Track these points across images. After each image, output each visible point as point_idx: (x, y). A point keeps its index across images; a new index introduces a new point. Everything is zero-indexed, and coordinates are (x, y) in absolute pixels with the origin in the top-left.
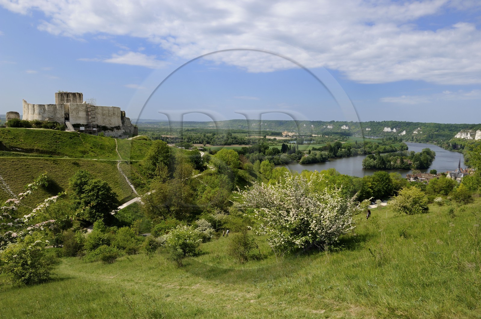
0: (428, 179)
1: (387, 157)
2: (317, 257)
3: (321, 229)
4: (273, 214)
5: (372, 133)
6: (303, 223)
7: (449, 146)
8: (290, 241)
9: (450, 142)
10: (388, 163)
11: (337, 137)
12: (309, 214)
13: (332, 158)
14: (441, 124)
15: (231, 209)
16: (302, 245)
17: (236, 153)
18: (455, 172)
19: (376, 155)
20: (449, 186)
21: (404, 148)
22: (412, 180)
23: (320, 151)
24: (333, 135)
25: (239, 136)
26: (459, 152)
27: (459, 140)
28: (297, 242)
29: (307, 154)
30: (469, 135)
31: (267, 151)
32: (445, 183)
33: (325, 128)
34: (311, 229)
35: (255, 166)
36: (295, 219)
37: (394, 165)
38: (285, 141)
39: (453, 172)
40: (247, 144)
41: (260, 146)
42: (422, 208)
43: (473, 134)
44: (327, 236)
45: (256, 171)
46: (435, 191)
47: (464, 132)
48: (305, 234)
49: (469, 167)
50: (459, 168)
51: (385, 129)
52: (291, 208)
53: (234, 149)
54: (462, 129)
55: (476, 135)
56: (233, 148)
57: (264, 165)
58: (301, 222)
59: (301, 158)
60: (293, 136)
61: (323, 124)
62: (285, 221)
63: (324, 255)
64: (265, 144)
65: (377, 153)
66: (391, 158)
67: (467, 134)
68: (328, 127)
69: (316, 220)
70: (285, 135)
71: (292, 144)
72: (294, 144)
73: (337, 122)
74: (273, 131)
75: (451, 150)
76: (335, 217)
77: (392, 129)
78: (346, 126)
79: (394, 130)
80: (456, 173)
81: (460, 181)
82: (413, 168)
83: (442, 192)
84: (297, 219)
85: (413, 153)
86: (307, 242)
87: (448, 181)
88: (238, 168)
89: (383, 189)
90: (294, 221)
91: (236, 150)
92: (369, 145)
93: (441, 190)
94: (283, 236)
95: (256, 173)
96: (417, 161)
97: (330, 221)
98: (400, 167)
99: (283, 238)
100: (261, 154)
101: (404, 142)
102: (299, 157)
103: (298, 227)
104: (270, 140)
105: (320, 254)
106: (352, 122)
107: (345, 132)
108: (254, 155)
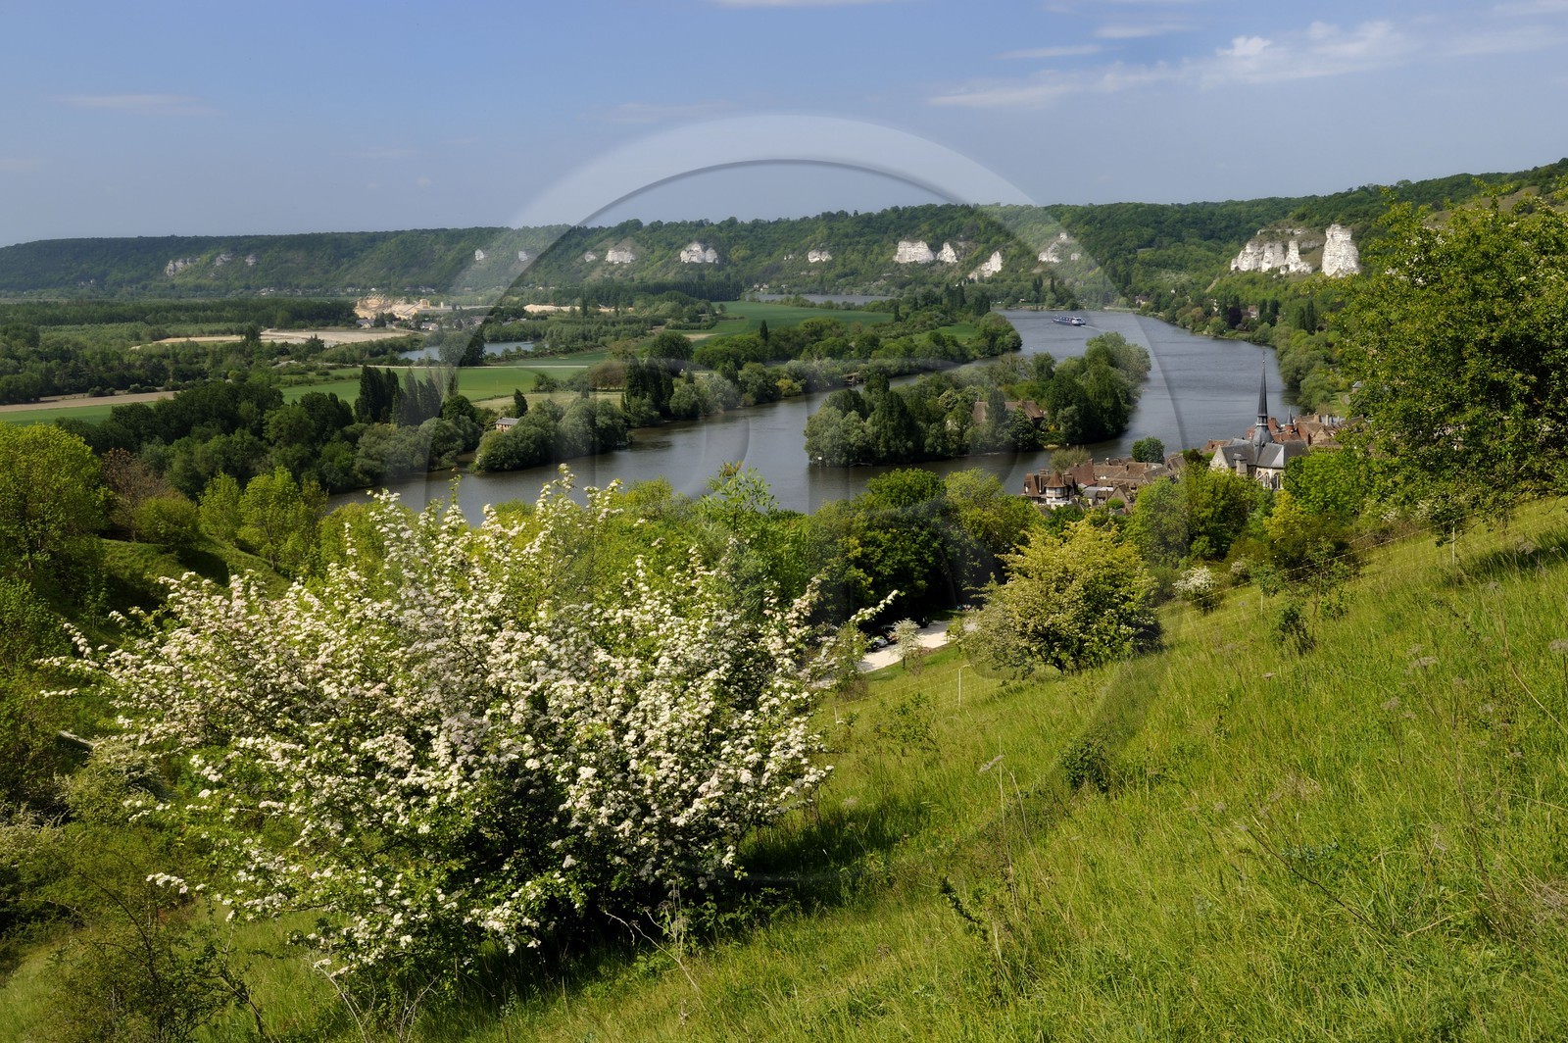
0: (1124, 488)
1: (922, 394)
2: (626, 990)
3: (633, 813)
4: (323, 768)
5: (839, 277)
6: (522, 794)
7: (1209, 313)
8: (448, 922)
9: (1211, 296)
10: (934, 429)
11: (664, 307)
12: (545, 733)
13: (649, 423)
14: (1164, 208)
15: (74, 787)
16: (529, 928)
17: (79, 442)
18: (1246, 442)
19: (869, 389)
20: (1225, 509)
21: (999, 340)
22: (1053, 500)
23: (578, 395)
24: (639, 303)
25: (85, 339)
26: (1256, 342)
27: (1253, 279)
28: (496, 918)
29: (508, 415)
30: (1294, 253)
31: (272, 417)
32: (1206, 497)
33: (593, 265)
34: (574, 823)
35: (210, 511)
36: (466, 779)
37: (961, 434)
38: (378, 351)
39: (1237, 441)
40: (146, 385)
41: (234, 394)
42: (1131, 630)
43: (1312, 244)
44: (668, 851)
45: (217, 540)
46: (1167, 544)
47: (1272, 239)
48: (539, 863)
49: (1308, 410)
50: (1264, 418)
51: (900, 250)
52: (436, 717)
53: (60, 423)
54: (1263, 225)
55: (1326, 253)
56: (57, 416)
57: (263, 503)
58: (507, 792)
59: (476, 444)
60: (420, 319)
61: (578, 245)
62: (406, 796)
63: (667, 966)
64: (256, 377)
65: (873, 382)
66: (941, 401)
67: (1286, 248)
68: (612, 256)
69: (595, 764)
70: (370, 315)
71: (421, 363)
72: (431, 362)
73: (656, 227)
74: (299, 297)
75: (1219, 334)
76: (708, 728)
77: (935, 247)
78: (705, 245)
79: (948, 254)
80: (1251, 445)
81: (1274, 483)
82: (1050, 438)
83: (1200, 544)
84: (477, 774)
85: (1044, 366)
86: (554, 906)
87: (1221, 489)
88: (104, 534)
89: (922, 561)
90: (460, 788)
91: (71, 426)
92: (830, 340)
93: (1192, 539)
94: (402, 897)
95: (219, 552)
96: (1069, 404)
97: (681, 752)
98: (989, 441)
99: (404, 908)
100: (236, 437)
101: (998, 310)
102: (464, 438)
103: (489, 825)
104: (284, 350)
105: (641, 965)
106: (732, 222)
107: (702, 277)
108: (199, 449)
